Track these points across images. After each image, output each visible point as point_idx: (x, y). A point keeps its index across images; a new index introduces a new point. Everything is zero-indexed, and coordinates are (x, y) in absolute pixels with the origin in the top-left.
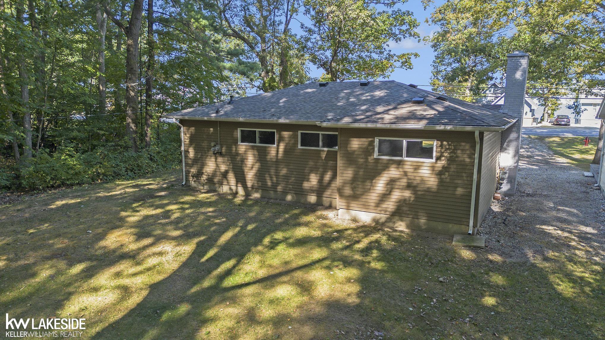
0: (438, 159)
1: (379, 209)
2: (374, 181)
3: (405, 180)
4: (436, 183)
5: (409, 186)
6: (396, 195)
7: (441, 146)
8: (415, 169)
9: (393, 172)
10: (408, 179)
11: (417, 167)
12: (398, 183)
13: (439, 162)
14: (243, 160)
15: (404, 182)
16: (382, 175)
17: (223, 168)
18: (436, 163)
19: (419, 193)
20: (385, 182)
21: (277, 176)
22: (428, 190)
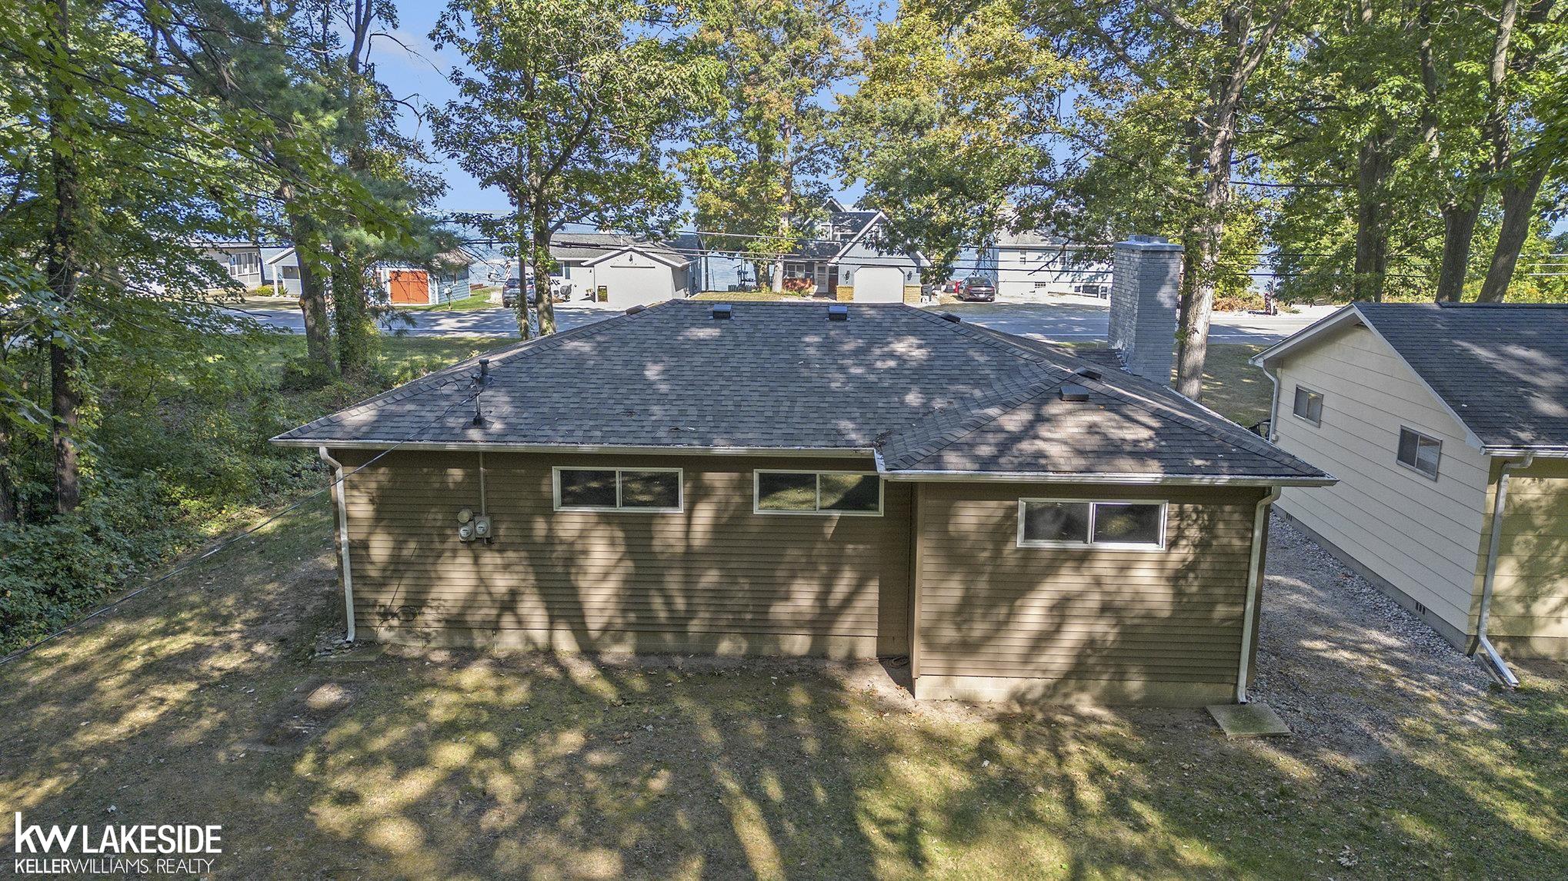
0: (1173, 544)
1: (1031, 667)
2: (1018, 603)
3: (1097, 597)
4: (1169, 599)
5: (1106, 609)
6: (1074, 633)
7: (1181, 515)
8: (1122, 569)
9: (1068, 581)
10: (1104, 593)
11: (1125, 566)
12: (1079, 604)
13: (1173, 551)
14: (574, 556)
15: (1094, 600)
16: (1040, 588)
17: (502, 583)
18: (1168, 552)
19: (1128, 622)
20: (1048, 603)
21: (689, 592)
22: (1149, 616)
